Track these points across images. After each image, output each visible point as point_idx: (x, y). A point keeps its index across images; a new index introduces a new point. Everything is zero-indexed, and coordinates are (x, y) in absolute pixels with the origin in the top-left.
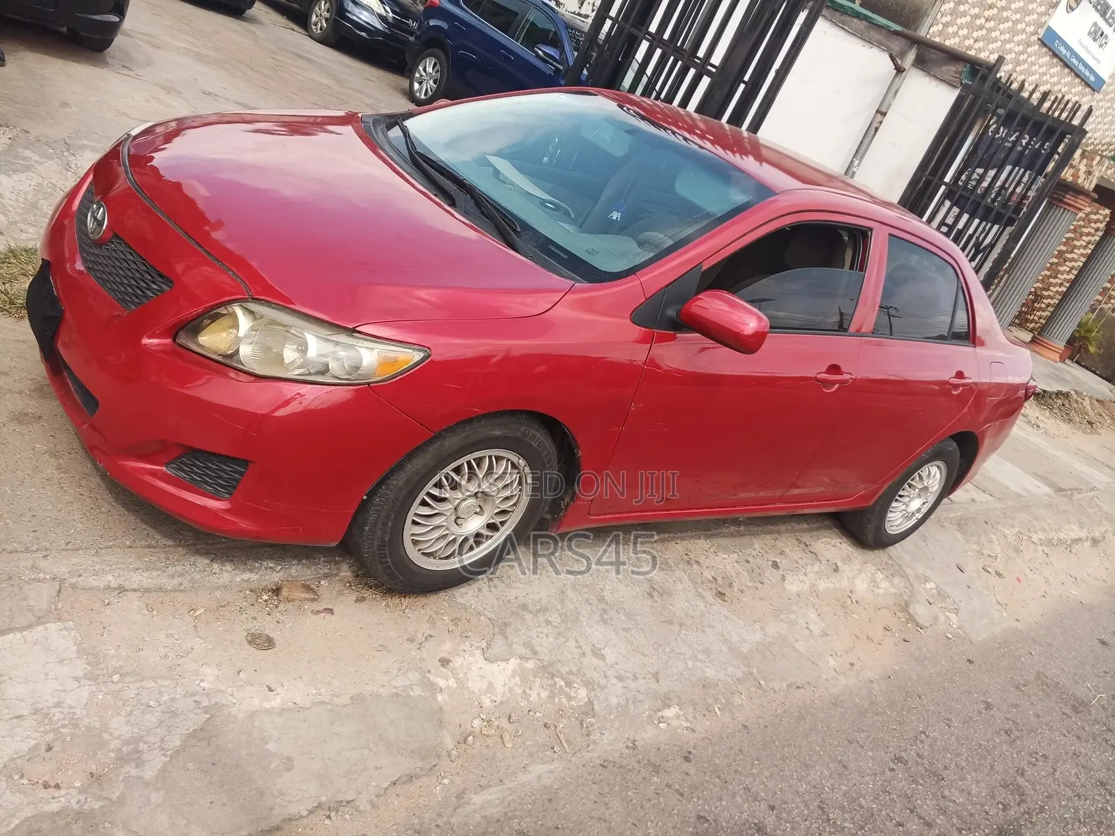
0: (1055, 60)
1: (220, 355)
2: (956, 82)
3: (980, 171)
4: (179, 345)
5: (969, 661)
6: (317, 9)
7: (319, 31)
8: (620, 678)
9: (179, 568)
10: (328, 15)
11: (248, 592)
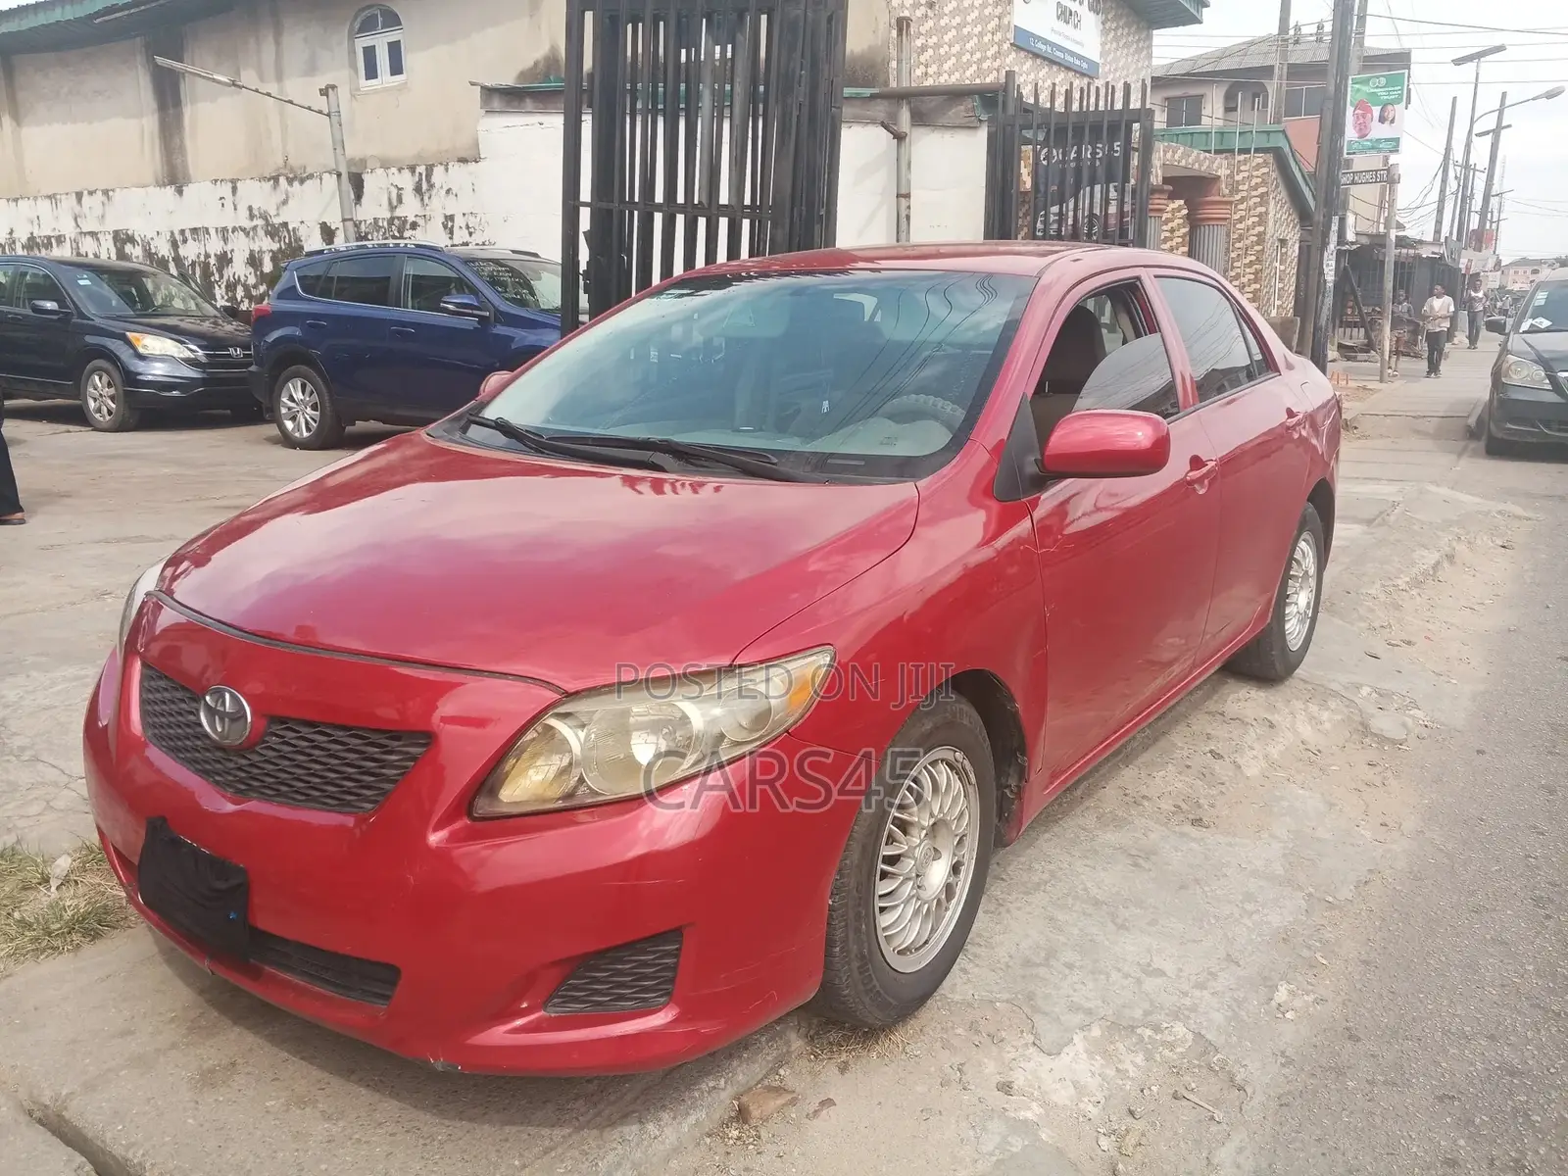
0: (1039, 61)
1: (559, 799)
2: (972, 122)
3: (1055, 209)
4: (484, 819)
5: (1479, 752)
6: (91, 390)
7: (108, 418)
8: (1201, 986)
9: (611, 1157)
10: (112, 391)
11: (708, 1140)
